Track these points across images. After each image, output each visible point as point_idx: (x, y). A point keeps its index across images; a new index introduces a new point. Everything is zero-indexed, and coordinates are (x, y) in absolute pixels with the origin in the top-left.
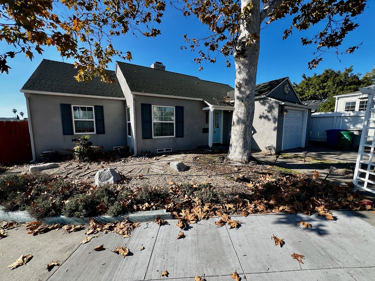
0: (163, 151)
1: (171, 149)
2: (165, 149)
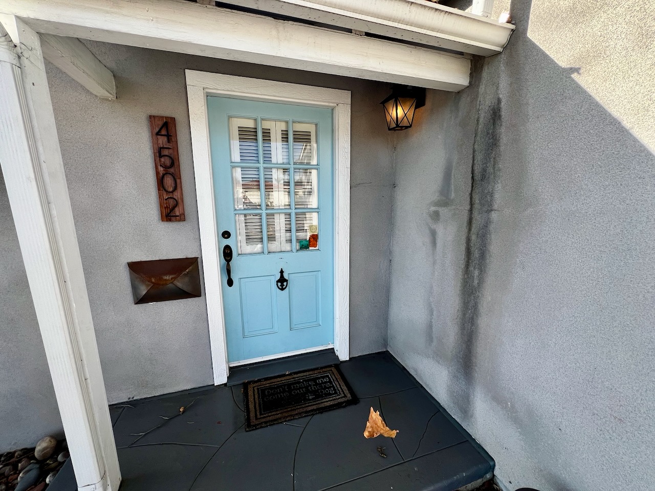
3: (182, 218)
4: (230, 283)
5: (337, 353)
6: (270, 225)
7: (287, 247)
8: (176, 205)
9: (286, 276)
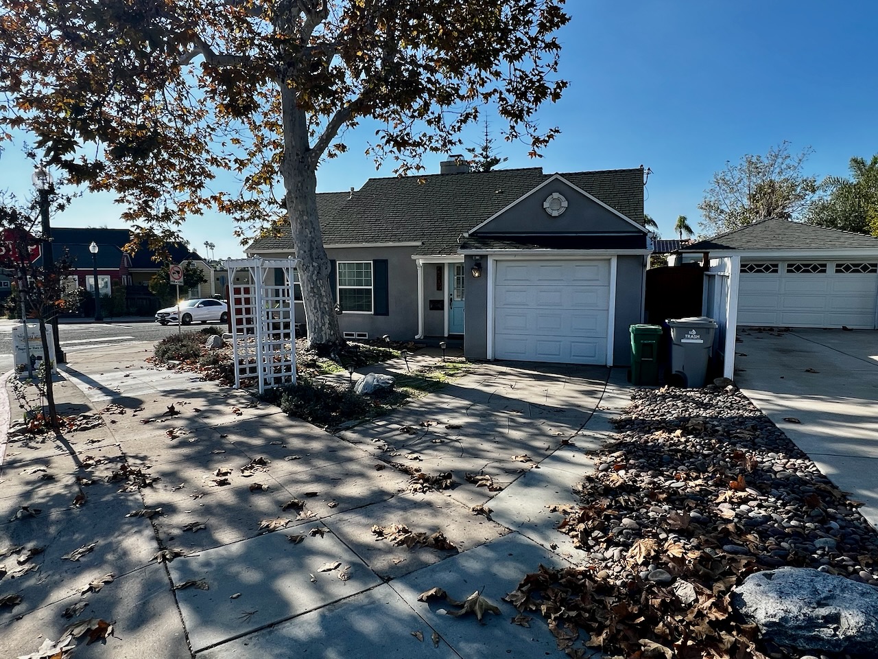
0: (354, 336)
1: (366, 335)
2: (356, 333)
3: (441, 290)
4: (451, 310)
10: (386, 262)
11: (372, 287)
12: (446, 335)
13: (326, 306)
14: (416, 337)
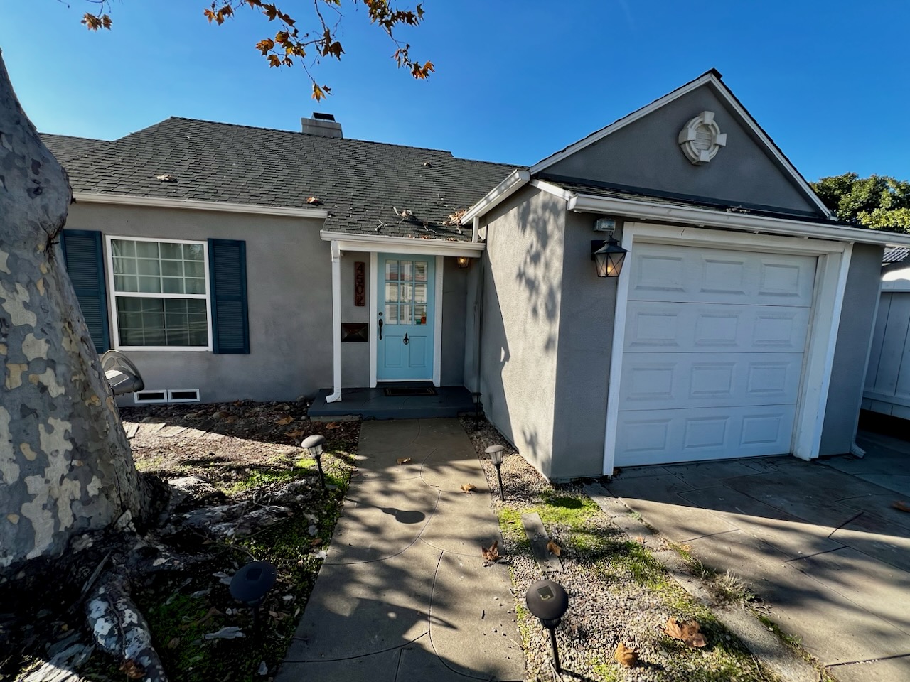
0: (163, 398)
1: (195, 393)
2: (170, 391)
3: (363, 305)
4: (381, 338)
5: (434, 383)
6: (402, 310)
7: (410, 323)
8: (362, 299)
9: (408, 337)
10: (240, 245)
11: (207, 296)
12: (373, 385)
13: (48, 378)
14: (330, 399)
